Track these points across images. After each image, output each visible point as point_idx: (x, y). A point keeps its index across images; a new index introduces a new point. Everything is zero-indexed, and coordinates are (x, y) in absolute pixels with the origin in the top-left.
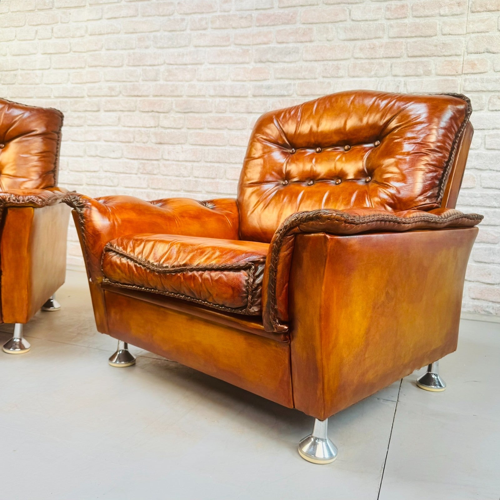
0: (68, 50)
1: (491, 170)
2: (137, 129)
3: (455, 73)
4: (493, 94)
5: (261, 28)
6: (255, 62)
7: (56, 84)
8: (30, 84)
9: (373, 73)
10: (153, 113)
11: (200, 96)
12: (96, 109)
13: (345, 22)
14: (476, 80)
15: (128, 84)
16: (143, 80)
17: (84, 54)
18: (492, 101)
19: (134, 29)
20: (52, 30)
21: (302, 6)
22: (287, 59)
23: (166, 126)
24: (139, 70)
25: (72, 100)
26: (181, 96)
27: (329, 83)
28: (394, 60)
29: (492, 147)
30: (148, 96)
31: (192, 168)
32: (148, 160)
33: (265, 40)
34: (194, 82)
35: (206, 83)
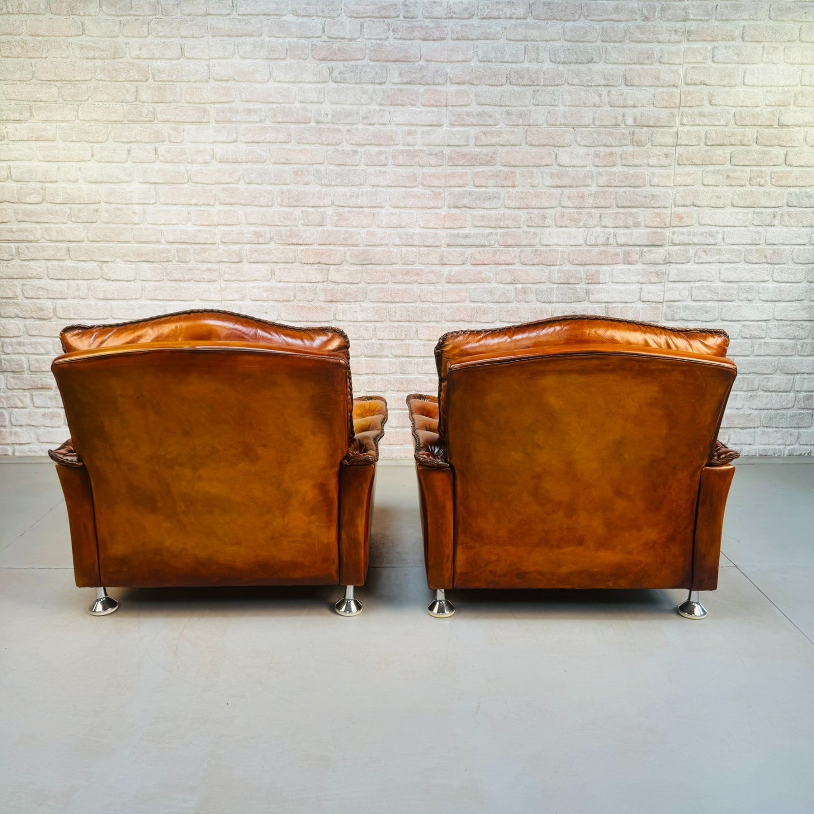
0: (186, 181)
1: (696, 320)
2: (300, 285)
3: (663, 225)
4: (699, 247)
5: (454, 168)
6: (449, 207)
7: (169, 224)
8: (124, 224)
9: (582, 223)
10: (320, 265)
11: (381, 245)
12: (237, 260)
13: (551, 167)
14: (683, 233)
15: (281, 228)
16: (304, 225)
17: (212, 187)
18: (698, 254)
19: (287, 159)
20: (156, 150)
21: (502, 145)
22: (486, 206)
23: (338, 280)
24: (297, 212)
25: (195, 246)
26: (357, 245)
27: (535, 233)
28: (603, 210)
29: (698, 299)
30: (311, 244)
31: (375, 329)
32: (315, 322)
33: (460, 182)
34: (374, 229)
35: (389, 229)
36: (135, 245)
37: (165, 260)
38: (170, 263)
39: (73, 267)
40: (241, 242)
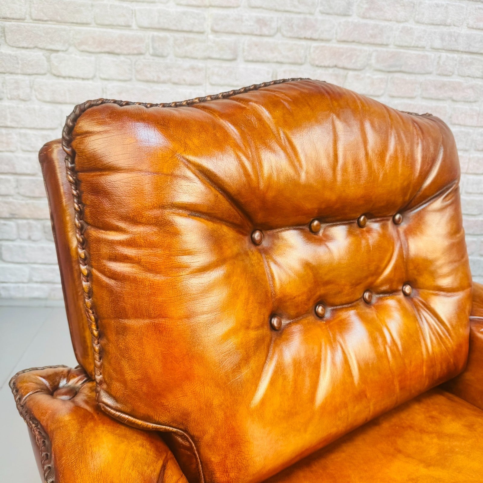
10: (336, 69)
11: (417, 47)
12: (230, 57)
15: (293, 15)
16: (322, 13)
25: (177, 35)
26: (387, 45)
30: (328, 41)
34: (410, 25)
35: (430, 27)
36: (96, 29)
37: (135, 52)
38: (142, 57)
39: (10, 55)
40: (237, 31)
